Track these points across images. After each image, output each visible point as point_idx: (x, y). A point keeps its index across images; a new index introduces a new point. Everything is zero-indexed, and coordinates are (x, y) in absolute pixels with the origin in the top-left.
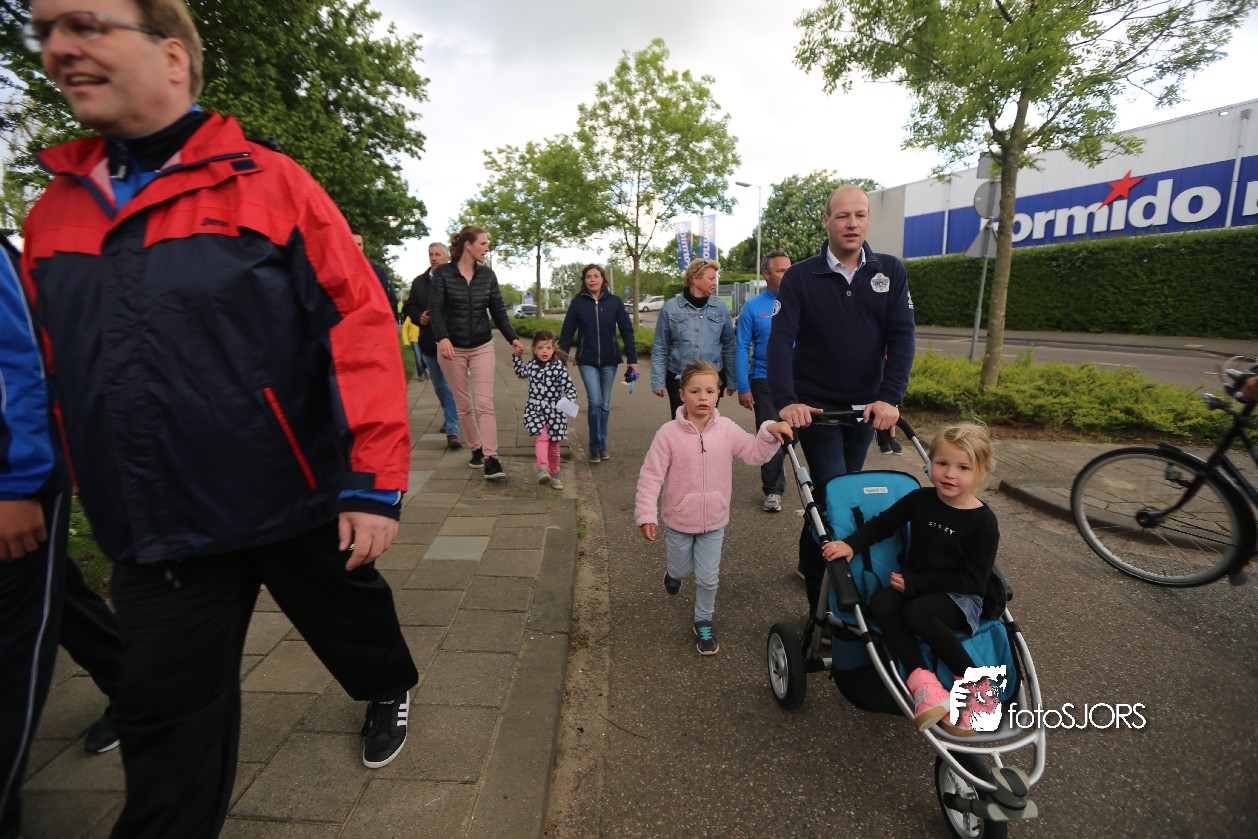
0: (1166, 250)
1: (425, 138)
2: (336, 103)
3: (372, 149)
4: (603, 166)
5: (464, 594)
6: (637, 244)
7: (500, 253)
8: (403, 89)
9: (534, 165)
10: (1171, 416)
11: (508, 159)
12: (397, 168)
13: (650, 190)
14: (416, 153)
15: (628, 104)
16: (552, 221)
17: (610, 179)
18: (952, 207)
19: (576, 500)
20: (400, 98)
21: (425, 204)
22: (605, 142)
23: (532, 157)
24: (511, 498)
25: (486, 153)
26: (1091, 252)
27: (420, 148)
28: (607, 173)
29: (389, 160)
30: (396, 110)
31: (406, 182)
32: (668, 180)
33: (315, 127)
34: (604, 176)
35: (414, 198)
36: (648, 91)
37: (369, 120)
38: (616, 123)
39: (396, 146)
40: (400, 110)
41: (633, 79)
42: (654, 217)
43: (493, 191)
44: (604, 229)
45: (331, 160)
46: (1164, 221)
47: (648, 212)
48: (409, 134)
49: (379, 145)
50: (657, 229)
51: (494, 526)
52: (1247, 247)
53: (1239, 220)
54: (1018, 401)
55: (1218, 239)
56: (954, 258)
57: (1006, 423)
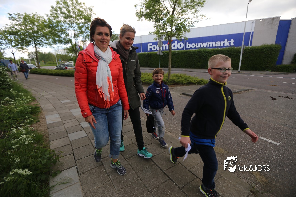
0: (178, 53)
10: (194, 81)
18: (142, 43)
26: (167, 53)
52: (188, 53)
53: (186, 49)
54: (175, 80)
55: (184, 52)
56: (144, 53)
57: (174, 84)
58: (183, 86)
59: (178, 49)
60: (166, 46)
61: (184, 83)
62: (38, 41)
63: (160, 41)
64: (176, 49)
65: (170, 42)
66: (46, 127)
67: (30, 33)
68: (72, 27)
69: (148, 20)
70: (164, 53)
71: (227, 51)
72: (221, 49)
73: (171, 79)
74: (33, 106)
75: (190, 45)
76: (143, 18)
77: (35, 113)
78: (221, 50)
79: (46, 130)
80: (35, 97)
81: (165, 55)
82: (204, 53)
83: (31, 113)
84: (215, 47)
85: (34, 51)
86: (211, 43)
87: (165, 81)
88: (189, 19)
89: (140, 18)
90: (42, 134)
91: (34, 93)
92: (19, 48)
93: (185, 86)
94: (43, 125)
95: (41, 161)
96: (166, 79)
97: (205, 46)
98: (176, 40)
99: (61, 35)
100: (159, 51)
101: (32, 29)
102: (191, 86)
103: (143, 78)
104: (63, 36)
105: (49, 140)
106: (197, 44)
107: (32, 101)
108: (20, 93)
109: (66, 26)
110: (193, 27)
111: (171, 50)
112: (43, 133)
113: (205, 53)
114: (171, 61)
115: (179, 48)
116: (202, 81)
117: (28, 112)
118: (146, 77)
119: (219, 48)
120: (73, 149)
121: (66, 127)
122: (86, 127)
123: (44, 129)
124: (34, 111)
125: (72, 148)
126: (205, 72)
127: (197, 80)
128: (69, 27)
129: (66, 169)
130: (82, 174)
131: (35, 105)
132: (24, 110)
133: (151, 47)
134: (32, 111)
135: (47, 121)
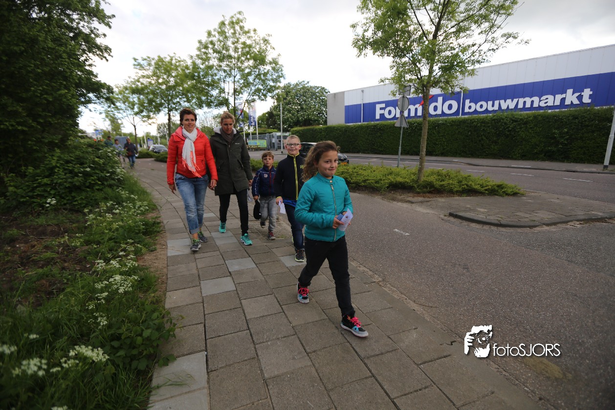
0: (443, 124)
1: (111, 49)
10: (479, 186)
11: (149, 65)
14: (105, 58)
18: (364, 103)
22: (213, 60)
23: (163, 64)
25: (135, 60)
26: (418, 124)
27: (109, 55)
32: (250, 83)
41: (227, 31)
43: (139, 81)
46: (440, 113)
52: (468, 123)
53: (464, 114)
54: (435, 183)
55: (458, 120)
56: (368, 124)
57: (430, 192)
58: (451, 196)
59: (443, 114)
60: (416, 109)
61: (455, 189)
62: (174, 104)
63: (403, 97)
64: (440, 115)
65: (426, 100)
66: (166, 262)
67: (163, 90)
68: (230, 75)
69: (378, 53)
70: (410, 124)
71: (571, 118)
72: (555, 112)
73: (425, 181)
74: (150, 220)
75: (473, 105)
76: (369, 51)
77: (152, 235)
78: (554, 116)
79: (165, 268)
80: (156, 204)
81: (414, 128)
82: (508, 122)
83: (145, 234)
84: (540, 108)
85: (167, 121)
86: (528, 100)
87: (411, 184)
88: (473, 45)
89: (360, 50)
90: (157, 276)
91: (156, 196)
92: (144, 116)
93: (457, 198)
94: (160, 258)
95: (142, 330)
96: (413, 179)
97: (512, 106)
98: (440, 95)
99: (212, 91)
100: (399, 120)
101: (166, 82)
102: (472, 197)
103: (362, 177)
104: (215, 93)
105: (166, 288)
106: (490, 103)
107: (150, 209)
108: (132, 196)
109: (221, 75)
110: (483, 65)
111: (427, 115)
112: (158, 273)
113: (511, 121)
114: (427, 140)
115: (447, 111)
116: (502, 189)
117: (139, 230)
118: (370, 175)
119: (550, 111)
120: (206, 313)
121: (199, 267)
122: (235, 271)
123: (160, 266)
124: (151, 230)
125: (204, 311)
126: (508, 167)
127: (487, 183)
128: (225, 76)
129: (187, 355)
130: (214, 370)
131: (154, 219)
132: (134, 226)
133: (382, 112)
134: (146, 229)
135: (168, 250)
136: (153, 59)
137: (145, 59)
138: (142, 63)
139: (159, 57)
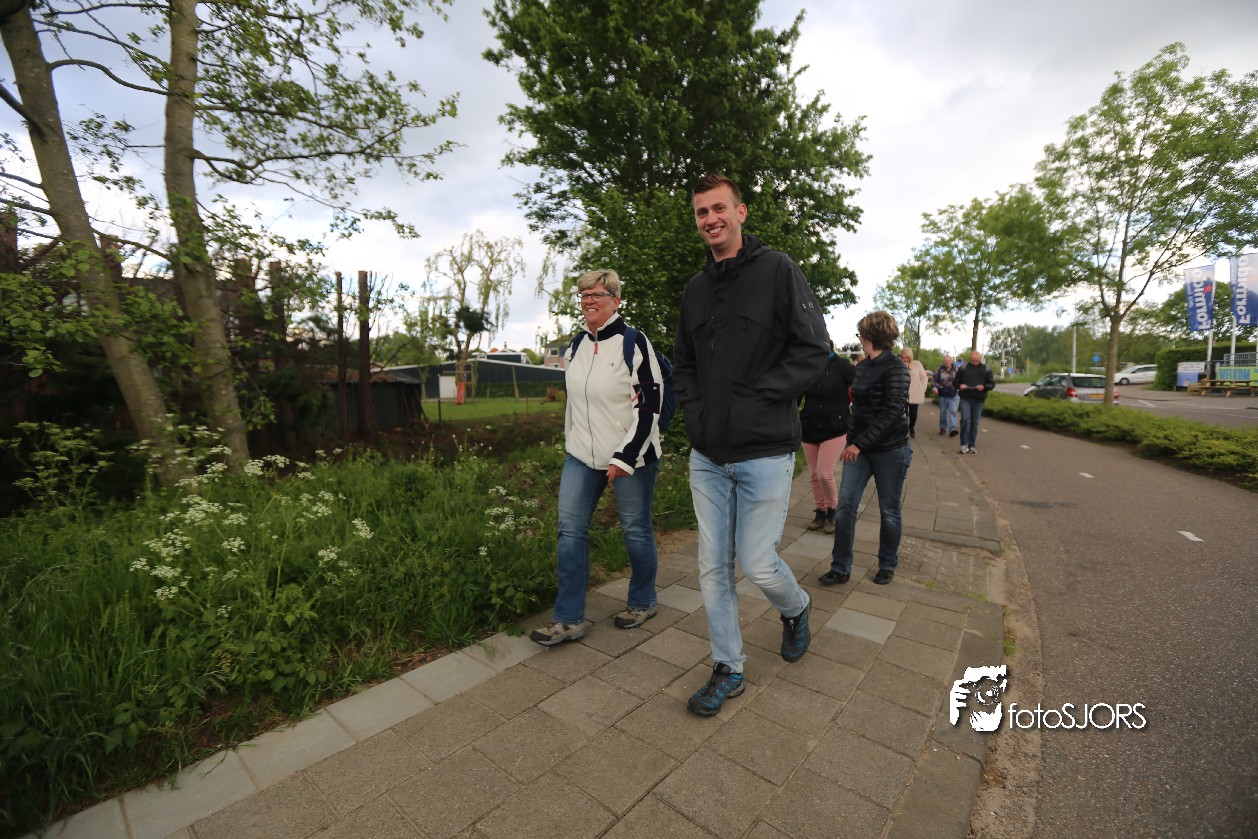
1: (862, 212)
2: (785, 193)
3: (811, 229)
4: (1072, 214)
5: (863, 675)
6: (1118, 301)
7: (929, 319)
8: (845, 169)
9: (981, 221)
11: (951, 220)
12: (833, 243)
13: (1145, 232)
14: (853, 227)
15: (1116, 134)
16: (997, 281)
17: (1082, 226)
19: (1004, 607)
20: (843, 179)
21: (857, 274)
22: (1078, 181)
23: (979, 213)
24: (922, 586)
25: (926, 216)
27: (856, 221)
28: (1078, 220)
29: (825, 237)
30: (837, 191)
31: (839, 257)
32: (1179, 218)
33: (767, 217)
34: (1074, 223)
35: (845, 269)
36: (1152, 112)
37: (812, 202)
38: (1097, 159)
39: (833, 224)
40: (840, 189)
41: (1127, 104)
42: (1150, 267)
43: (927, 254)
44: (1068, 286)
45: (777, 243)
47: (1140, 262)
48: (847, 210)
49: (818, 224)
50: (1153, 283)
51: (902, 613)
109: (1097, 211)
136: (962, 207)
137: (944, 212)
138: (937, 221)
139: (975, 200)
